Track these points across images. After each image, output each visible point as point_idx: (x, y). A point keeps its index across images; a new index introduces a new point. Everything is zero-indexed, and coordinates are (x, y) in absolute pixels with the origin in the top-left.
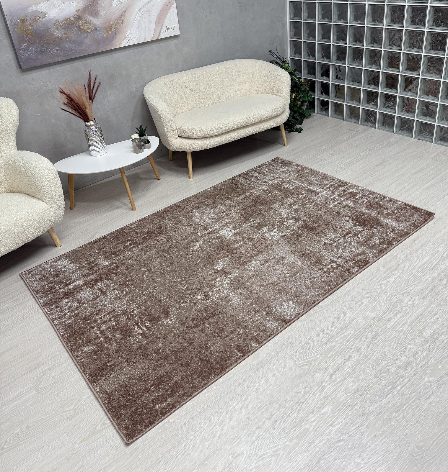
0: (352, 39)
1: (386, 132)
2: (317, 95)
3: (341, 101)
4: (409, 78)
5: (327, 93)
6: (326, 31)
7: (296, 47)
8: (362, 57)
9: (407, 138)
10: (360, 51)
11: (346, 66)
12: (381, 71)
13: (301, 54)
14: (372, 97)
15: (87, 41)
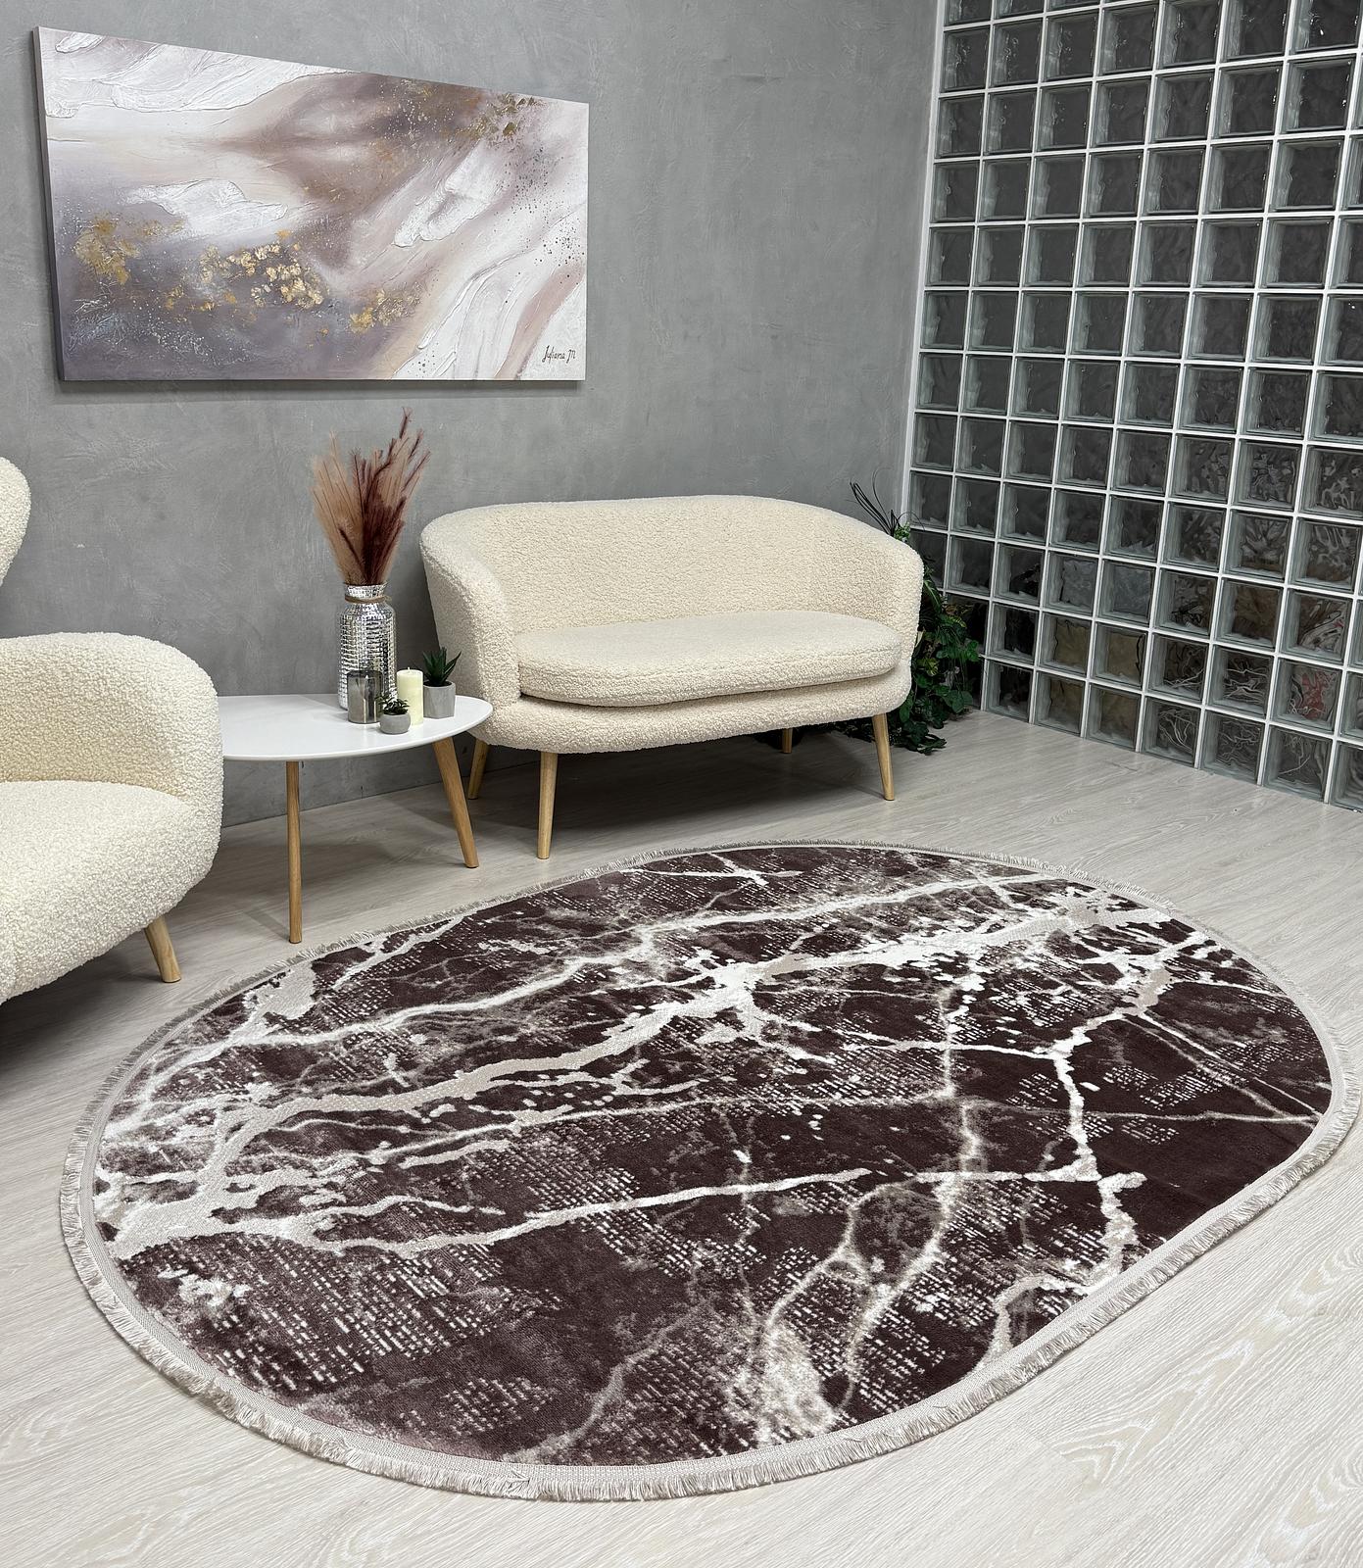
0: (1123, 474)
1: (1232, 781)
2: (992, 651)
3: (1076, 673)
4: (1314, 602)
5: (1028, 648)
6: (1036, 448)
7: (931, 493)
8: (1156, 528)
9: (1304, 800)
10: (1152, 512)
11: (1100, 557)
12: (1220, 575)
13: (944, 518)
14: (1182, 663)
15: (293, 336)
